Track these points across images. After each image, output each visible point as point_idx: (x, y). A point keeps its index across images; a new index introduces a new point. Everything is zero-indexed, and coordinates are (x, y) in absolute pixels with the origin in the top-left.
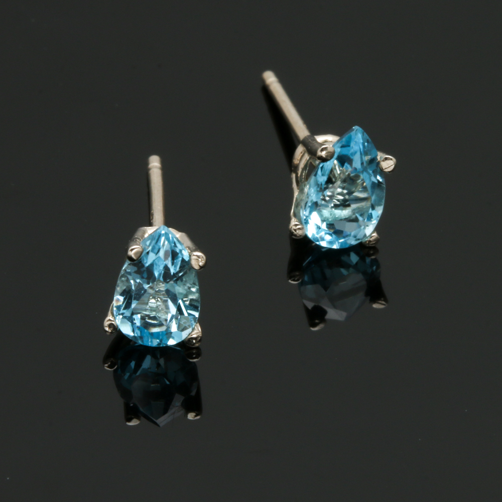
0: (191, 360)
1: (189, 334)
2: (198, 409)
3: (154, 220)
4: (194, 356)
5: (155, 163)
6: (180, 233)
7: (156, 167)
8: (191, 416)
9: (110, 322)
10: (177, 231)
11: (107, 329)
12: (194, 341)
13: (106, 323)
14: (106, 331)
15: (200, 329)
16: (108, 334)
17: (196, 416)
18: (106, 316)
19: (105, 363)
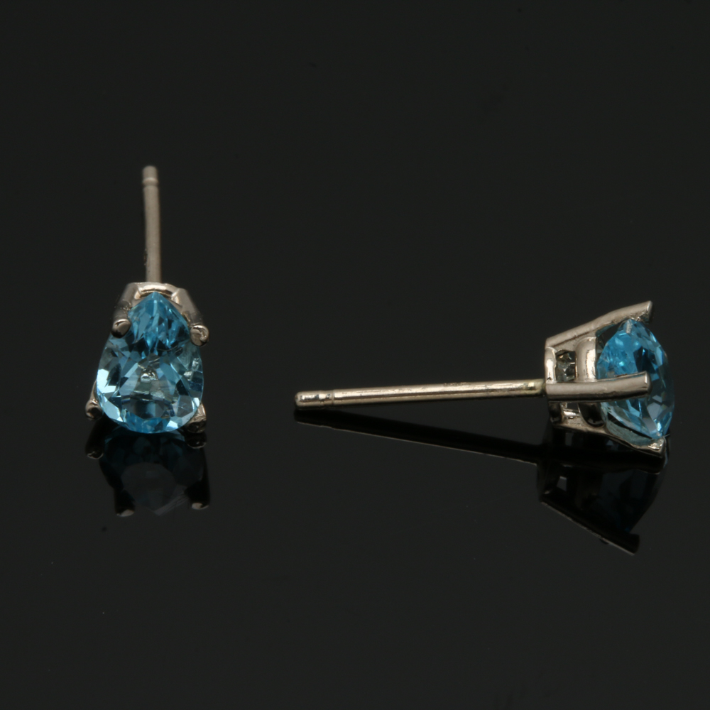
0: (194, 448)
1: (191, 419)
2: (204, 498)
3: (148, 263)
4: (198, 443)
5: (150, 176)
6: (179, 290)
7: (151, 184)
8: (196, 506)
9: (93, 406)
10: (175, 287)
11: (89, 414)
12: (197, 427)
13: (89, 407)
14: (88, 417)
15: (204, 412)
16: (90, 419)
17: (202, 507)
18: (88, 398)
19: (88, 451)
